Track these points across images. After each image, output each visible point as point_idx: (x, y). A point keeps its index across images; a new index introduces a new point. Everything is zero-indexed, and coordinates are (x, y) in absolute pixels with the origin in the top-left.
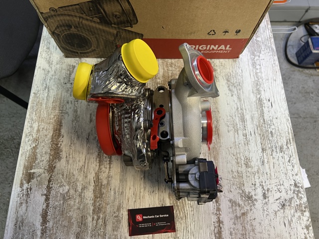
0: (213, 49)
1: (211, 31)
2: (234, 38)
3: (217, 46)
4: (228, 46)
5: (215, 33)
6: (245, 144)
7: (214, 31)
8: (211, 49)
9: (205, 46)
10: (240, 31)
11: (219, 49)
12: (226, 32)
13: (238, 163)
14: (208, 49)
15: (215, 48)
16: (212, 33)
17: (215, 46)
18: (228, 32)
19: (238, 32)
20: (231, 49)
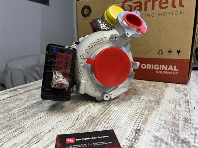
0: (164, 70)
1: (160, 51)
2: (177, 58)
3: (167, 66)
4: (175, 67)
5: (163, 52)
6: (186, 111)
7: (162, 51)
8: (163, 69)
9: (158, 65)
10: (180, 51)
11: (168, 70)
12: (170, 52)
13: (175, 118)
14: (160, 69)
15: (166, 69)
16: (161, 52)
17: (165, 66)
18: (171, 52)
19: (179, 52)
20: (178, 70)
